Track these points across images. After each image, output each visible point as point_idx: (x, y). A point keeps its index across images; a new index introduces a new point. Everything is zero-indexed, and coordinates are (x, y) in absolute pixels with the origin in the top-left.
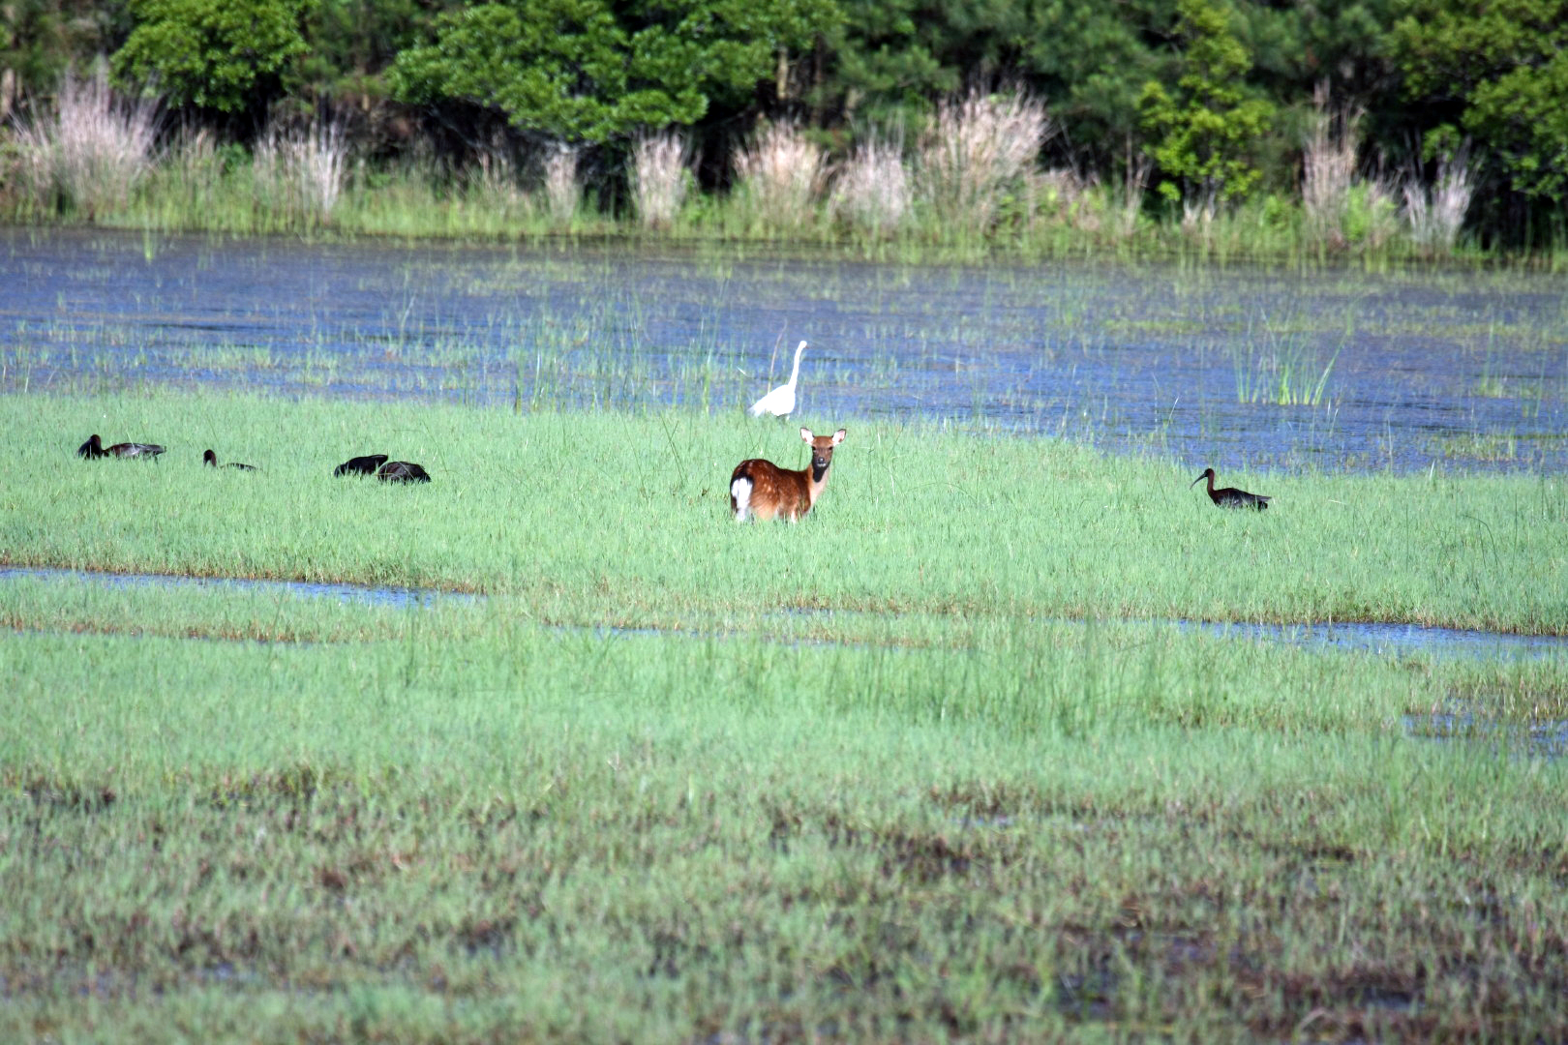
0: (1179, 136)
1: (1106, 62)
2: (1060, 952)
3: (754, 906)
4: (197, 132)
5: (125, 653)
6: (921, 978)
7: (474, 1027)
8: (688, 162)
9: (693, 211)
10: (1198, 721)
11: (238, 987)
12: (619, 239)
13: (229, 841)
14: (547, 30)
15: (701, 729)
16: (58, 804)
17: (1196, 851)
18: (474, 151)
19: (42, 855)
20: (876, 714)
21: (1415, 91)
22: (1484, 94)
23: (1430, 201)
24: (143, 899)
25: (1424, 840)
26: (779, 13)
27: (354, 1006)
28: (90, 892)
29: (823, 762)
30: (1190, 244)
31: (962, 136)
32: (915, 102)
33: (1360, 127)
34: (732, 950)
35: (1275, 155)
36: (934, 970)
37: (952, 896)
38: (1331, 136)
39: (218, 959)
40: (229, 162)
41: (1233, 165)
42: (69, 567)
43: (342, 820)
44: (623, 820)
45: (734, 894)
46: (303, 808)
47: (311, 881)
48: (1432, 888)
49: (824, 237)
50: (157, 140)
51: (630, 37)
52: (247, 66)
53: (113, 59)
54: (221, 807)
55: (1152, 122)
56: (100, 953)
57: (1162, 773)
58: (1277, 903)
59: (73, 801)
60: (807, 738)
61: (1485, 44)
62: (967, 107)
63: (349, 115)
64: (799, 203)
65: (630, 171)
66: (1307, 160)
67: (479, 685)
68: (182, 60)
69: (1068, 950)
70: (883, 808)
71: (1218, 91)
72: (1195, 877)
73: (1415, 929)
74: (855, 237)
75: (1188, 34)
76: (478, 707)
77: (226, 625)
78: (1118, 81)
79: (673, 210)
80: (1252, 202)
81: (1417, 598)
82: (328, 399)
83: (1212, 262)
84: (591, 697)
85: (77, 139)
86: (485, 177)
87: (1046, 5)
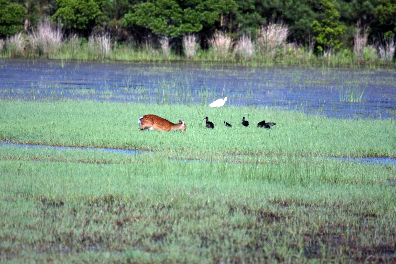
0: (322, 34)
1: (304, 16)
2: (304, 241)
3: (226, 229)
4: (74, 34)
5: (64, 167)
6: (270, 248)
7: (158, 260)
8: (197, 42)
9: (199, 54)
10: (335, 182)
11: (97, 251)
12: (181, 61)
13: (93, 214)
14: (161, 9)
15: (210, 185)
16: (50, 204)
17: (337, 215)
18: (144, 39)
19: (46, 218)
20: (254, 180)
21: (382, 23)
23: (385, 50)
24: (72, 229)
25: (395, 212)
26: (221, 4)
27: (127, 255)
28: (59, 227)
29: (241, 193)
30: (325, 61)
31: (267, 34)
32: (255, 26)
33: (368, 32)
34: (221, 240)
35: (347, 39)
36: (273, 246)
37: (276, 227)
38: (361, 34)
39: (92, 244)
40: (82, 42)
41: (336, 41)
42: (48, 145)
43: (121, 209)
44: (192, 208)
45: (221, 226)
46: (111, 205)
47: (114, 224)
49: (233, 60)
50: (64, 36)
51: (183, 10)
52: (86, 18)
53: (53, 17)
54: (90, 205)
55: (315, 31)
56: (62, 242)
57: (327, 195)
58: (358, 228)
59: (53, 204)
60: (237, 187)
62: (269, 27)
63: (111, 30)
64: (227, 51)
65: (183, 44)
66: (355, 40)
67: (153, 174)
68: (70, 16)
69: (306, 240)
70: (257, 205)
71: (332, 23)
72: (337, 221)
73: (394, 235)
74: (240, 60)
75: (324, 9)
76: (154, 179)
77: (88, 159)
78: (307, 20)
79: (194, 54)
80: (341, 51)
81: (389, 151)
82: (110, 102)
83: (331, 66)
84: (182, 177)
85: (43, 37)
86: (147, 46)
87: (288, 1)
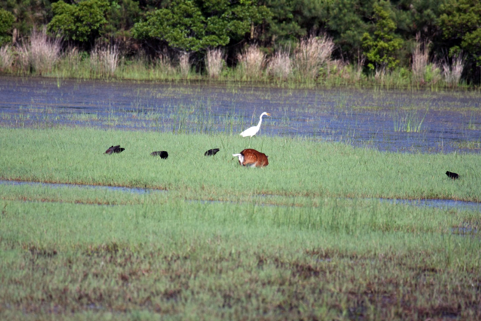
0: (374, 49)
1: (352, 27)
2: (348, 300)
3: (254, 286)
4: (73, 48)
5: (58, 208)
6: (306, 309)
8: (223, 57)
9: (225, 72)
10: (387, 229)
11: (97, 311)
12: (202, 81)
13: (92, 266)
14: (181, 16)
15: (235, 232)
16: (40, 254)
17: (388, 269)
18: (158, 54)
19: (35, 270)
20: (288, 227)
21: (446, 36)
22: (467, 37)
23: (451, 69)
24: (67, 284)
25: (458, 266)
26: (252, 12)
27: (133, 316)
28: (50, 281)
29: (273, 241)
30: (378, 83)
31: (308, 49)
32: (293, 39)
33: (429, 47)
34: (248, 299)
35: (404, 55)
36: (310, 306)
37: (314, 283)
38: (421, 49)
39: (91, 302)
40: (83, 57)
41: (391, 58)
42: (39, 182)
43: (126, 260)
44: (212, 259)
45: (247, 282)
46: (114, 256)
47: (117, 279)
48: (462, 280)
49: (265, 80)
50: (61, 50)
51: (206, 19)
52: (88, 28)
53: (47, 26)
54: (89, 255)
55: (366, 45)
56: (54, 300)
57: (377, 245)
58: (414, 286)
59: (44, 254)
60: (267, 234)
61: (468, 21)
62: (309, 40)
63: (120, 43)
64: (258, 69)
65: (205, 60)
66: (413, 57)
67: (166, 218)
68: (68, 26)
69: (351, 299)
70: (292, 256)
71: (386, 36)
72: (389, 277)
73: (457, 294)
74: (274, 81)
75: (377, 18)
76: (166, 225)
77: (88, 199)
78: (355, 32)
79: (219, 72)
80: (396, 70)
81: (452, 192)
82: (116, 130)
83: (384, 88)
84: (201, 222)
85: (36, 50)
86: (161, 62)
87: (333, 9)
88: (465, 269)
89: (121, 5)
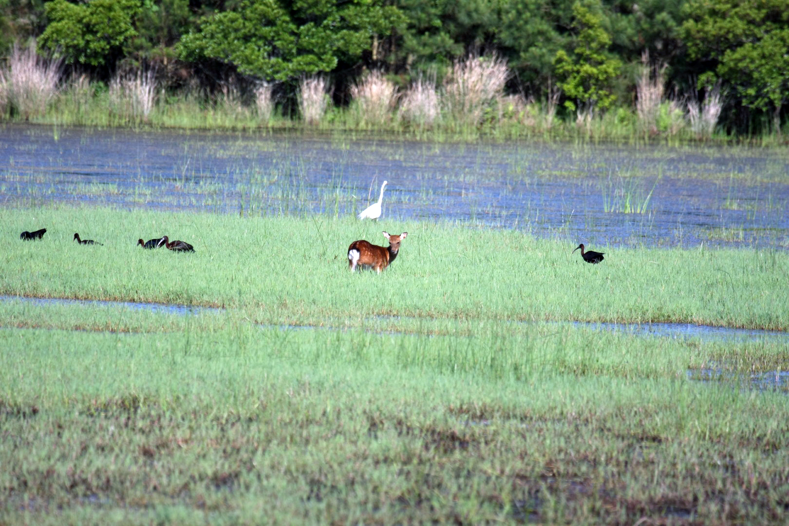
0: (575, 78)
1: (538, 41)
2: (514, 488)
3: (360, 465)
4: (81, 75)
5: (44, 338)
6: (444, 502)
8: (327, 91)
9: (330, 116)
10: (584, 372)
11: (100, 506)
12: (293, 130)
13: (96, 433)
14: (256, 24)
15: (334, 376)
16: (10, 414)
17: (582, 437)
18: (220, 85)
20: (422, 368)
21: (693, 56)
22: (729, 57)
23: (701, 110)
24: (52, 462)
25: (697, 432)
26: (374, 17)
27: (158, 515)
28: (26, 458)
29: (395, 393)
30: (580, 133)
31: (465, 78)
32: (442, 61)
33: (665, 74)
34: (349, 487)
35: (623, 87)
36: (451, 498)
37: (460, 461)
38: (651, 78)
39: (90, 492)
40: (96, 90)
41: (601, 92)
42: (15, 295)
43: (153, 422)
44: (294, 422)
45: (350, 459)
46: (132, 416)
47: (137, 454)
48: (701, 456)
49: (396, 129)
50: (60, 80)
51: (298, 28)
52: (106, 43)
53: (38, 39)
54: (92, 415)
55: (561, 71)
56: (31, 489)
57: (565, 398)
58: (623, 464)
59: (17, 413)
60: (387, 381)
61: (728, 32)
62: (468, 63)
63: (157, 67)
64: (384, 111)
65: (298, 95)
66: (638, 90)
67: (222, 354)
68: (73, 40)
69: (518, 487)
70: (425, 416)
71: (595, 56)
72: (582, 451)
73: (692, 477)
74: (411, 129)
75: (579, 27)
76: (221, 365)
77: (95, 324)
78: (544, 50)
79: (320, 115)
80: (611, 111)
81: (694, 311)
82: (146, 210)
83: (591, 141)
84: (278, 360)
85: (20, 79)
86: (225, 98)
87: (507, 12)
88: (707, 437)
89: (159, 6)
